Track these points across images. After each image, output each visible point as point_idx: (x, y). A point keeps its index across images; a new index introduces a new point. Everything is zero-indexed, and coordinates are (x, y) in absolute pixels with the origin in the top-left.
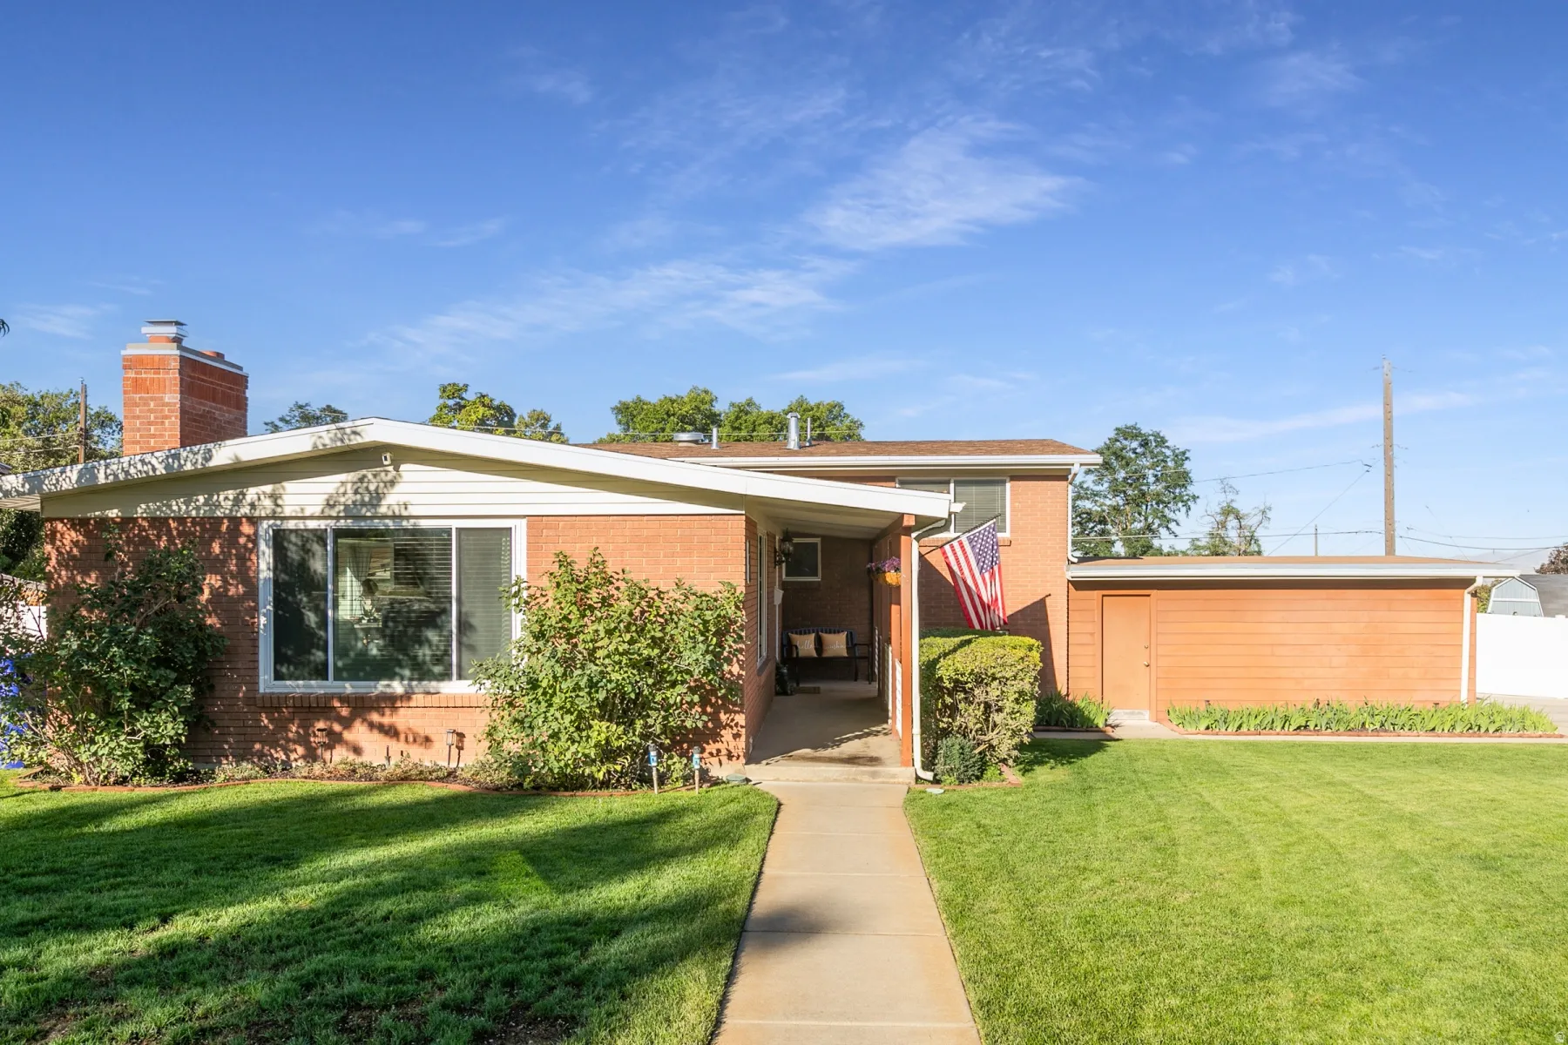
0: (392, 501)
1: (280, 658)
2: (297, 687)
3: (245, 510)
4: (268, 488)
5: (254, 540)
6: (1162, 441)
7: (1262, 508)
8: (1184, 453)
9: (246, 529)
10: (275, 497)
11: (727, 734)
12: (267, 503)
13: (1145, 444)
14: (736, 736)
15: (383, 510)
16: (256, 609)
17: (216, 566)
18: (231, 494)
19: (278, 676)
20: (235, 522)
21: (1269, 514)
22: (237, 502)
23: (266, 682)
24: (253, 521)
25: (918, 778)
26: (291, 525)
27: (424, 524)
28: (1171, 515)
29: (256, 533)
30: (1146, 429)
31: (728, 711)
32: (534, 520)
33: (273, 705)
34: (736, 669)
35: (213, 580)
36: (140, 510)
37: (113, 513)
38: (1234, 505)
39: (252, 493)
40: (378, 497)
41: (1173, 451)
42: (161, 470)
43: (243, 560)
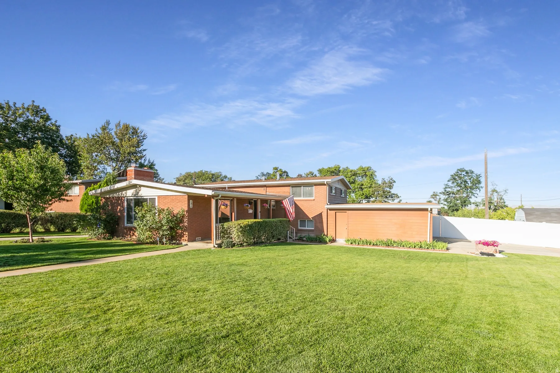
0: (140, 194)
1: (128, 220)
2: (129, 225)
3: (122, 195)
4: (125, 192)
5: (124, 200)
6: (472, 172)
7: (505, 190)
8: (480, 175)
9: (123, 199)
10: (126, 193)
11: (185, 236)
12: (125, 194)
13: (467, 173)
14: (186, 237)
15: (139, 195)
16: (124, 212)
17: (119, 205)
18: (121, 193)
19: (127, 223)
20: (122, 197)
21: (507, 191)
22: (122, 194)
23: (126, 224)
24: (124, 197)
25: (214, 247)
26: (129, 198)
27: (145, 197)
28: (474, 192)
29: (124, 199)
30: (467, 169)
31: (185, 232)
32: (159, 197)
33: (126, 228)
34: (186, 224)
35: (119, 207)
36: (111, 196)
37: (108, 196)
38: (496, 189)
39: (123, 192)
40: (138, 193)
41: (476, 175)
42: (109, 189)
43: (123, 204)
